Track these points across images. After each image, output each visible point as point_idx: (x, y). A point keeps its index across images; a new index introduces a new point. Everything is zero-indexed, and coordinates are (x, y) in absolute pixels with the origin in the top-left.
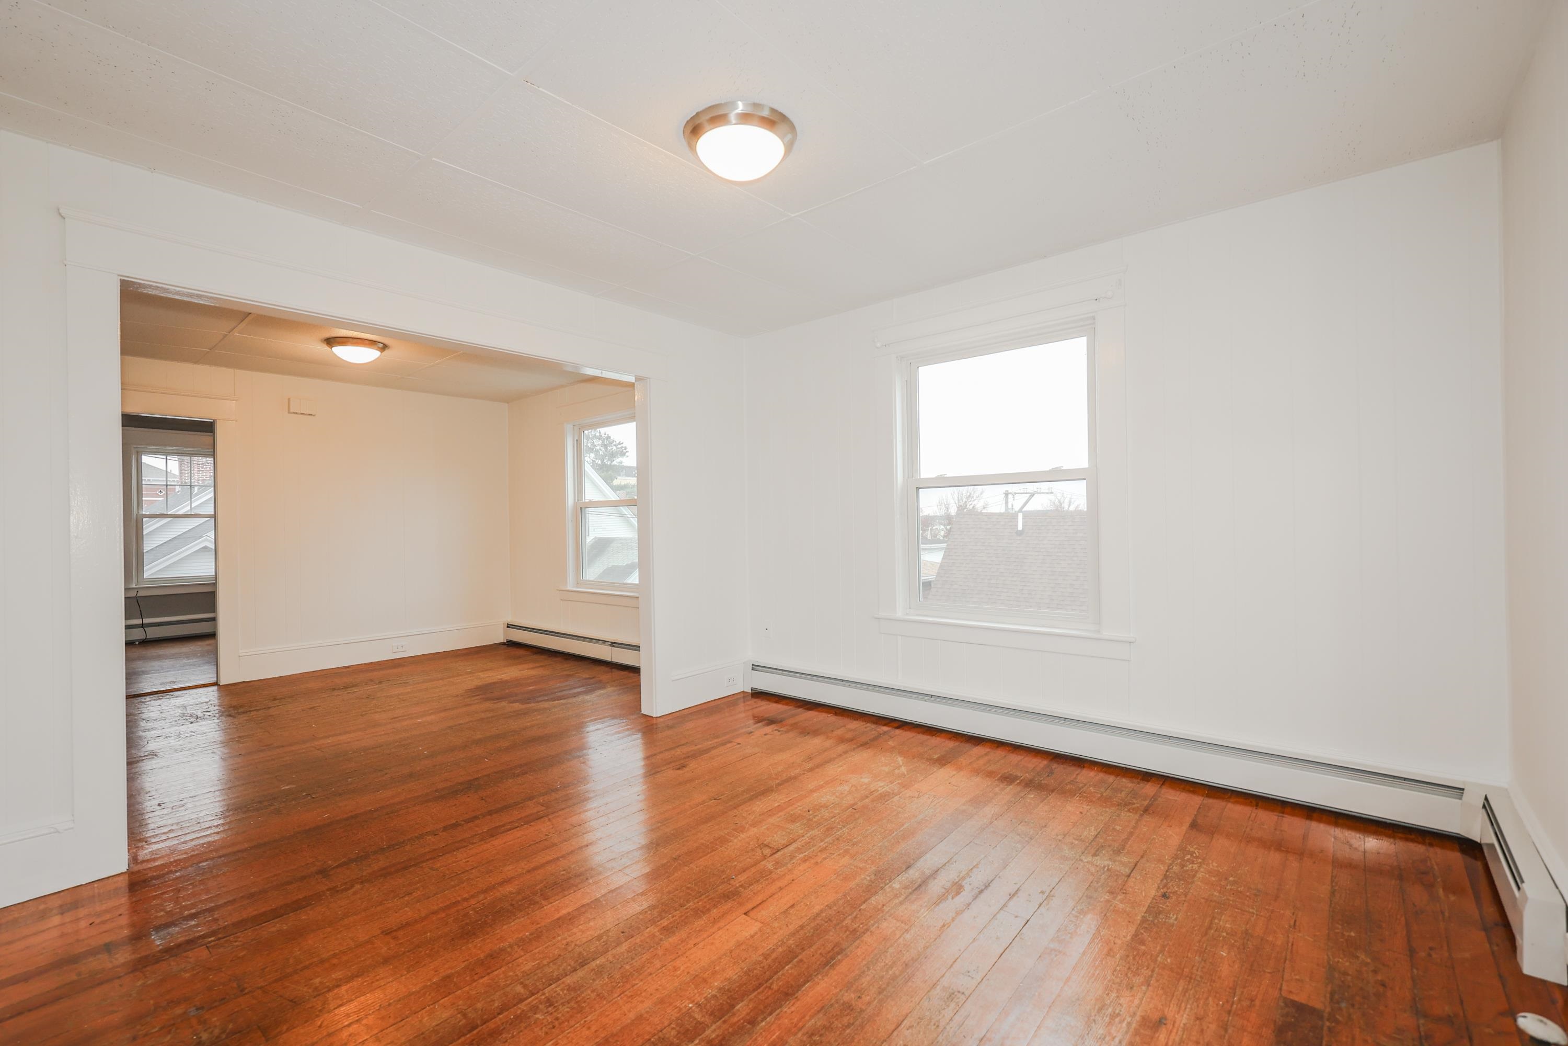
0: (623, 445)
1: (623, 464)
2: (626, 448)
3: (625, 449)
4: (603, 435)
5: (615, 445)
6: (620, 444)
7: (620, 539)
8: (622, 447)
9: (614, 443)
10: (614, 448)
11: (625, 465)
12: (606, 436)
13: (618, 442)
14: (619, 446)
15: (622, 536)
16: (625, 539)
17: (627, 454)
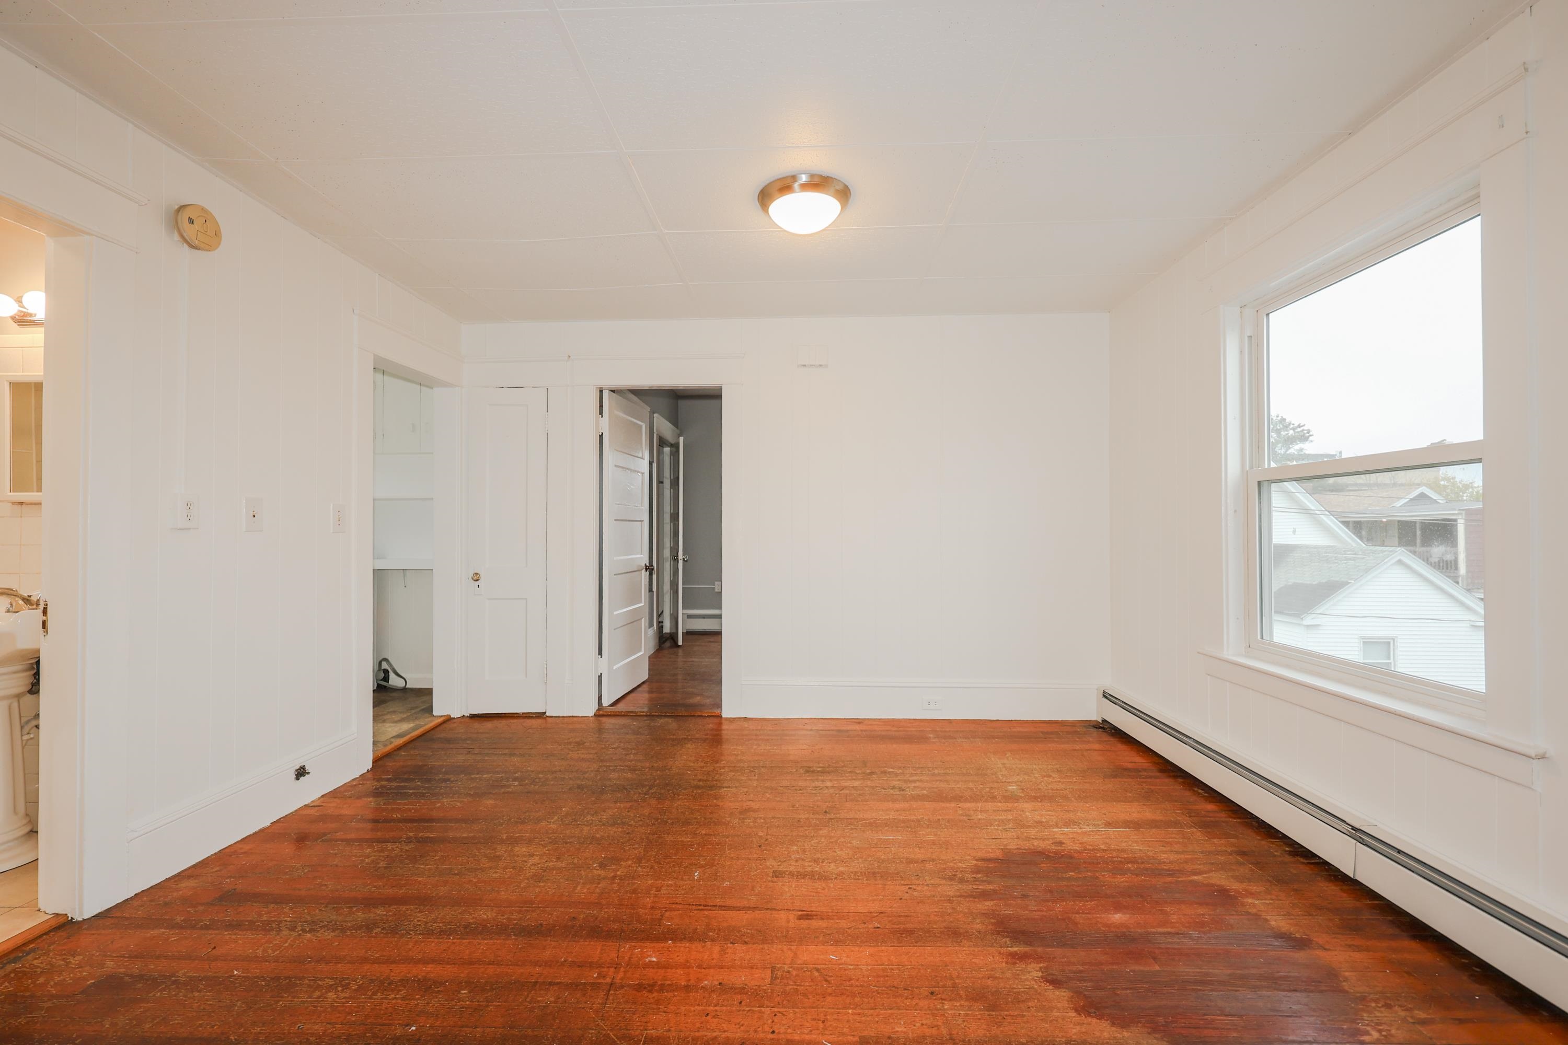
0: (1305, 428)
1: (1304, 451)
2: (1309, 431)
3: (1308, 433)
4: (1275, 418)
5: (1294, 429)
6: (1299, 426)
7: (1307, 547)
8: (1303, 430)
9: (1291, 426)
10: (1291, 432)
11: (1307, 452)
12: (1279, 418)
13: (1296, 425)
14: (1299, 430)
15: (1307, 543)
16: (1316, 547)
17: (1311, 438)
